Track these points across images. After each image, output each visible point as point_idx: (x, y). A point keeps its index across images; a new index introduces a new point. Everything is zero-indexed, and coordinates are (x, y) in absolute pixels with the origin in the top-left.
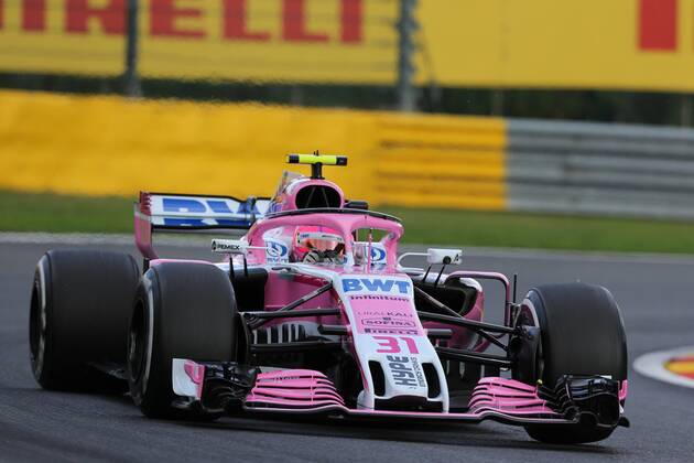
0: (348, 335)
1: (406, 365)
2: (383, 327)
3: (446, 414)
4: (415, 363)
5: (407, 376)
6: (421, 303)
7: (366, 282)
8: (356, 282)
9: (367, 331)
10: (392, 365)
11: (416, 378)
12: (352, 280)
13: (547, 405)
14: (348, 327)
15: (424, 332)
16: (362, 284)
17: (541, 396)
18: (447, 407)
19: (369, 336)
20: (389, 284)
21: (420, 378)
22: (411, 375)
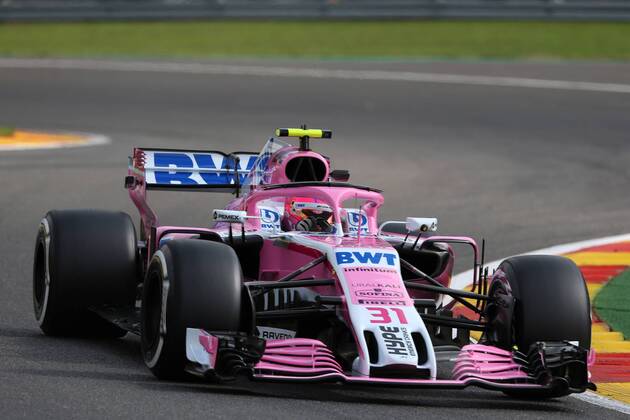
0: (343, 305)
1: (398, 335)
2: (374, 298)
3: (434, 381)
4: (405, 333)
5: (398, 346)
6: (406, 274)
7: (357, 255)
8: (348, 255)
9: (361, 302)
10: (384, 336)
11: (406, 347)
12: (344, 253)
13: (522, 369)
14: (342, 297)
15: (411, 301)
16: (353, 257)
17: (516, 361)
18: (434, 374)
19: (363, 307)
20: (378, 256)
21: (410, 347)
22: (402, 345)
